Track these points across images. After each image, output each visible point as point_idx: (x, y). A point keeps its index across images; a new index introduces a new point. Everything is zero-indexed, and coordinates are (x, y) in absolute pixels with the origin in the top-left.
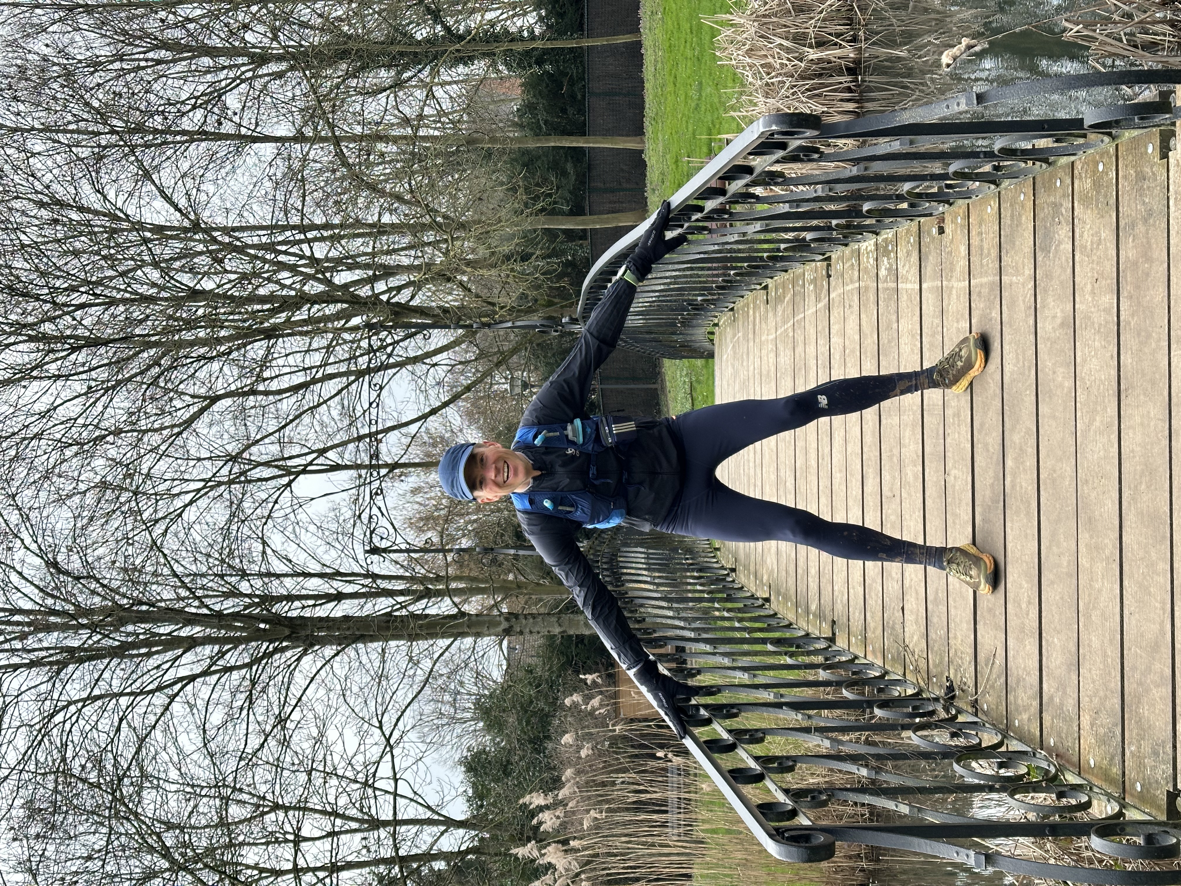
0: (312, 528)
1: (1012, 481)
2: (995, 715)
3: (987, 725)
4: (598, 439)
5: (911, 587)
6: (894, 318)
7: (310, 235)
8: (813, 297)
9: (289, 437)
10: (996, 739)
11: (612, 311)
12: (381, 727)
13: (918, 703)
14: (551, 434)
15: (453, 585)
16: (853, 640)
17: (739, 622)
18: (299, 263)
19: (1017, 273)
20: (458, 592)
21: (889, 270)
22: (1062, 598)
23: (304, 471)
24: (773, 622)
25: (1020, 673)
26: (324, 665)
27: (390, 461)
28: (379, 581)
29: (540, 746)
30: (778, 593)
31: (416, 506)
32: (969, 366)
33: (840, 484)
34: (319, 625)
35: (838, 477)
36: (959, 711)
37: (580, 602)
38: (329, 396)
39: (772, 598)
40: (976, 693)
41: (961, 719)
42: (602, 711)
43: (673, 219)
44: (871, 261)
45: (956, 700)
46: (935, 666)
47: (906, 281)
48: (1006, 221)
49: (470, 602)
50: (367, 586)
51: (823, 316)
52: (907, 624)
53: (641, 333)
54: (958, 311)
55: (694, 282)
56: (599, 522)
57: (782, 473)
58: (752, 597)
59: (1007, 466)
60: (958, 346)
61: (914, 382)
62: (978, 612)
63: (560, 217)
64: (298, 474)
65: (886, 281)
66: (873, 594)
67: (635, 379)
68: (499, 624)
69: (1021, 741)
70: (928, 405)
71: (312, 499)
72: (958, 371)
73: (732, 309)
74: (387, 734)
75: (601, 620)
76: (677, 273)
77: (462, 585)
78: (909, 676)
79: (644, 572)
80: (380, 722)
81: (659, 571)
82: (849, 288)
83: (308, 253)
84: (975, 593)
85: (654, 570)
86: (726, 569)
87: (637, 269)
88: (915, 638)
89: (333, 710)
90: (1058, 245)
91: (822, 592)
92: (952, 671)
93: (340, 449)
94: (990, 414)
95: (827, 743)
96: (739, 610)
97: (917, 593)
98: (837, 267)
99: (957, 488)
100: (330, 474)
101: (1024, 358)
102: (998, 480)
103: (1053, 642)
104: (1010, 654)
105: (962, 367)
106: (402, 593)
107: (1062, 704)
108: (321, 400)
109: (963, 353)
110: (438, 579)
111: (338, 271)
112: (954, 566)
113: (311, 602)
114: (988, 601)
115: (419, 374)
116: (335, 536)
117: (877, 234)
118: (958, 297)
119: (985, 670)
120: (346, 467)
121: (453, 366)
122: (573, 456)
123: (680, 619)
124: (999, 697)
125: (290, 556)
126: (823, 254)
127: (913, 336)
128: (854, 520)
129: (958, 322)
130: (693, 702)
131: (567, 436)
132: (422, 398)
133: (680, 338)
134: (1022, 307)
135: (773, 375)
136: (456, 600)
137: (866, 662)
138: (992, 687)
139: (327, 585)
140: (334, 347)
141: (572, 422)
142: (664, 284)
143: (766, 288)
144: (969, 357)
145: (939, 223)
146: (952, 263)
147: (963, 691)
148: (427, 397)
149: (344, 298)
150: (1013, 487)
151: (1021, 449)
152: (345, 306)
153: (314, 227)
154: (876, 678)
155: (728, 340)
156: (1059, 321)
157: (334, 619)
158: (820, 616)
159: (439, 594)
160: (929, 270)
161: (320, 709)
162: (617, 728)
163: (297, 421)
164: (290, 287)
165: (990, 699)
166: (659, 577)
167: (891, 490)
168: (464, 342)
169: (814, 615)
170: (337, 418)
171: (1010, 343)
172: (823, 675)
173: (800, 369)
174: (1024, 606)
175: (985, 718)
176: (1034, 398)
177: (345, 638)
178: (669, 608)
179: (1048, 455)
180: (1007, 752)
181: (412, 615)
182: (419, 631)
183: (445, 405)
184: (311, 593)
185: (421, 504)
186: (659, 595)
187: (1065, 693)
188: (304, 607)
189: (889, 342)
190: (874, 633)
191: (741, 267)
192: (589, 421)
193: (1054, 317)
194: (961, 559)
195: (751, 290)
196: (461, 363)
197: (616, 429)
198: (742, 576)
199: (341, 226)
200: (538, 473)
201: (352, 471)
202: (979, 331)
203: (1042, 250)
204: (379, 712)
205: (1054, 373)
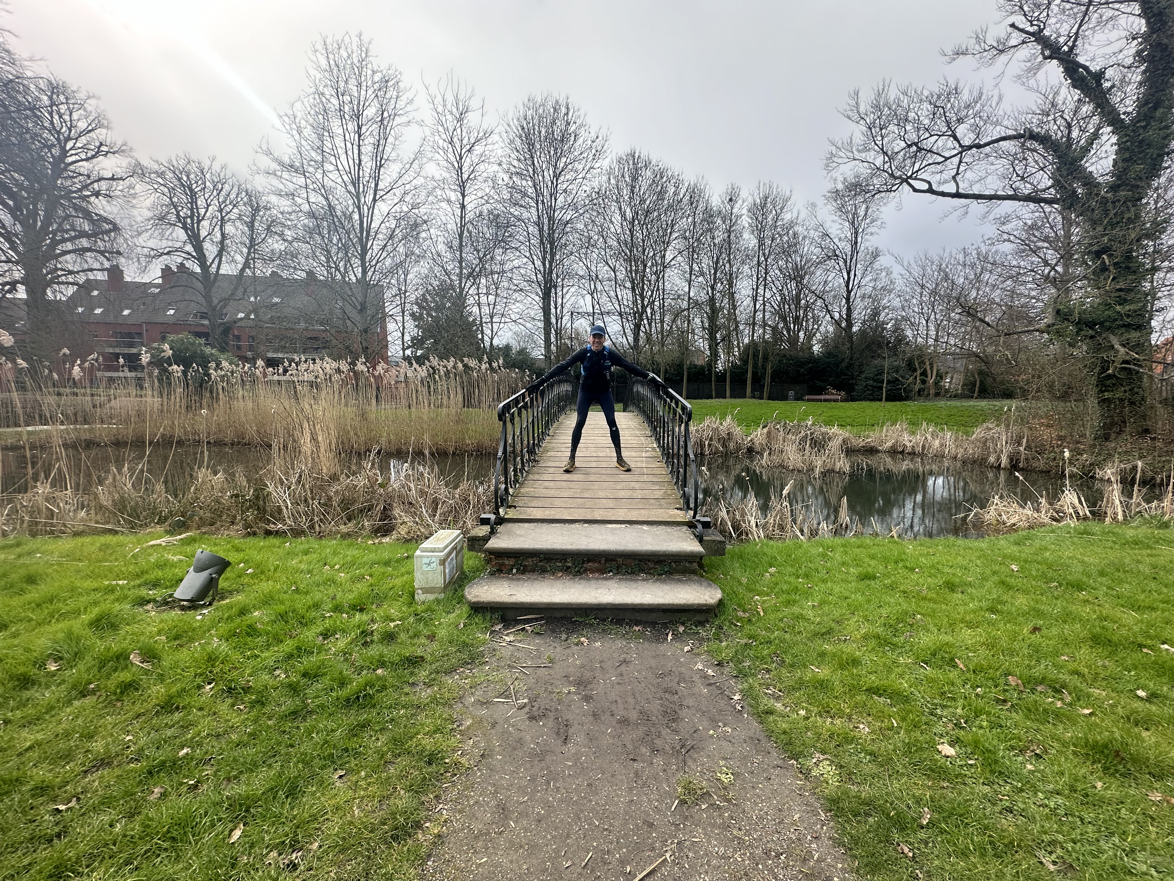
0: (576, 300)
2: (532, 470)
3: (530, 468)
5: (564, 453)
6: (636, 451)
7: (661, 301)
9: (603, 294)
10: (526, 470)
12: (519, 319)
13: (534, 453)
15: (559, 342)
16: (549, 440)
19: (647, 477)
21: (649, 450)
25: (544, 476)
32: (623, 467)
34: (548, 302)
39: (559, 422)
40: (538, 466)
44: (651, 446)
45: (536, 462)
46: (544, 458)
47: (645, 454)
48: (661, 475)
49: (554, 347)
51: (637, 435)
52: (554, 452)
55: (646, 402)
58: (559, 417)
60: (628, 464)
65: (646, 449)
66: (561, 445)
68: (548, 354)
69: (527, 475)
72: (621, 464)
73: (638, 415)
75: (553, 371)
76: (649, 397)
78: (541, 452)
82: (644, 441)
88: (551, 454)
90: (654, 486)
92: (543, 461)
94: (610, 472)
95: (525, 426)
96: (556, 413)
97: (562, 455)
98: (649, 438)
99: (591, 464)
101: (625, 479)
103: (551, 483)
104: (548, 474)
109: (626, 465)
112: (570, 462)
122: (601, 361)
124: (537, 471)
125: (568, 294)
127: (631, 455)
131: (607, 360)
134: (638, 478)
136: (555, 342)
137: (544, 442)
138: (540, 470)
139: (560, 304)
140: (629, 308)
141: (610, 361)
142: (646, 393)
144: (625, 467)
145: (661, 461)
146: (650, 464)
149: (643, 311)
151: (603, 478)
152: (640, 311)
156: (634, 486)
157: (550, 306)
159: (557, 337)
160: (649, 459)
167: (590, 450)
169: (555, 432)
172: (540, 431)
174: (560, 477)
176: (614, 481)
180: (524, 472)
181: (551, 329)
182: (546, 330)
187: (539, 485)
190: (552, 445)
191: (650, 416)
194: (572, 464)
203: (653, 483)
205: (621, 485)
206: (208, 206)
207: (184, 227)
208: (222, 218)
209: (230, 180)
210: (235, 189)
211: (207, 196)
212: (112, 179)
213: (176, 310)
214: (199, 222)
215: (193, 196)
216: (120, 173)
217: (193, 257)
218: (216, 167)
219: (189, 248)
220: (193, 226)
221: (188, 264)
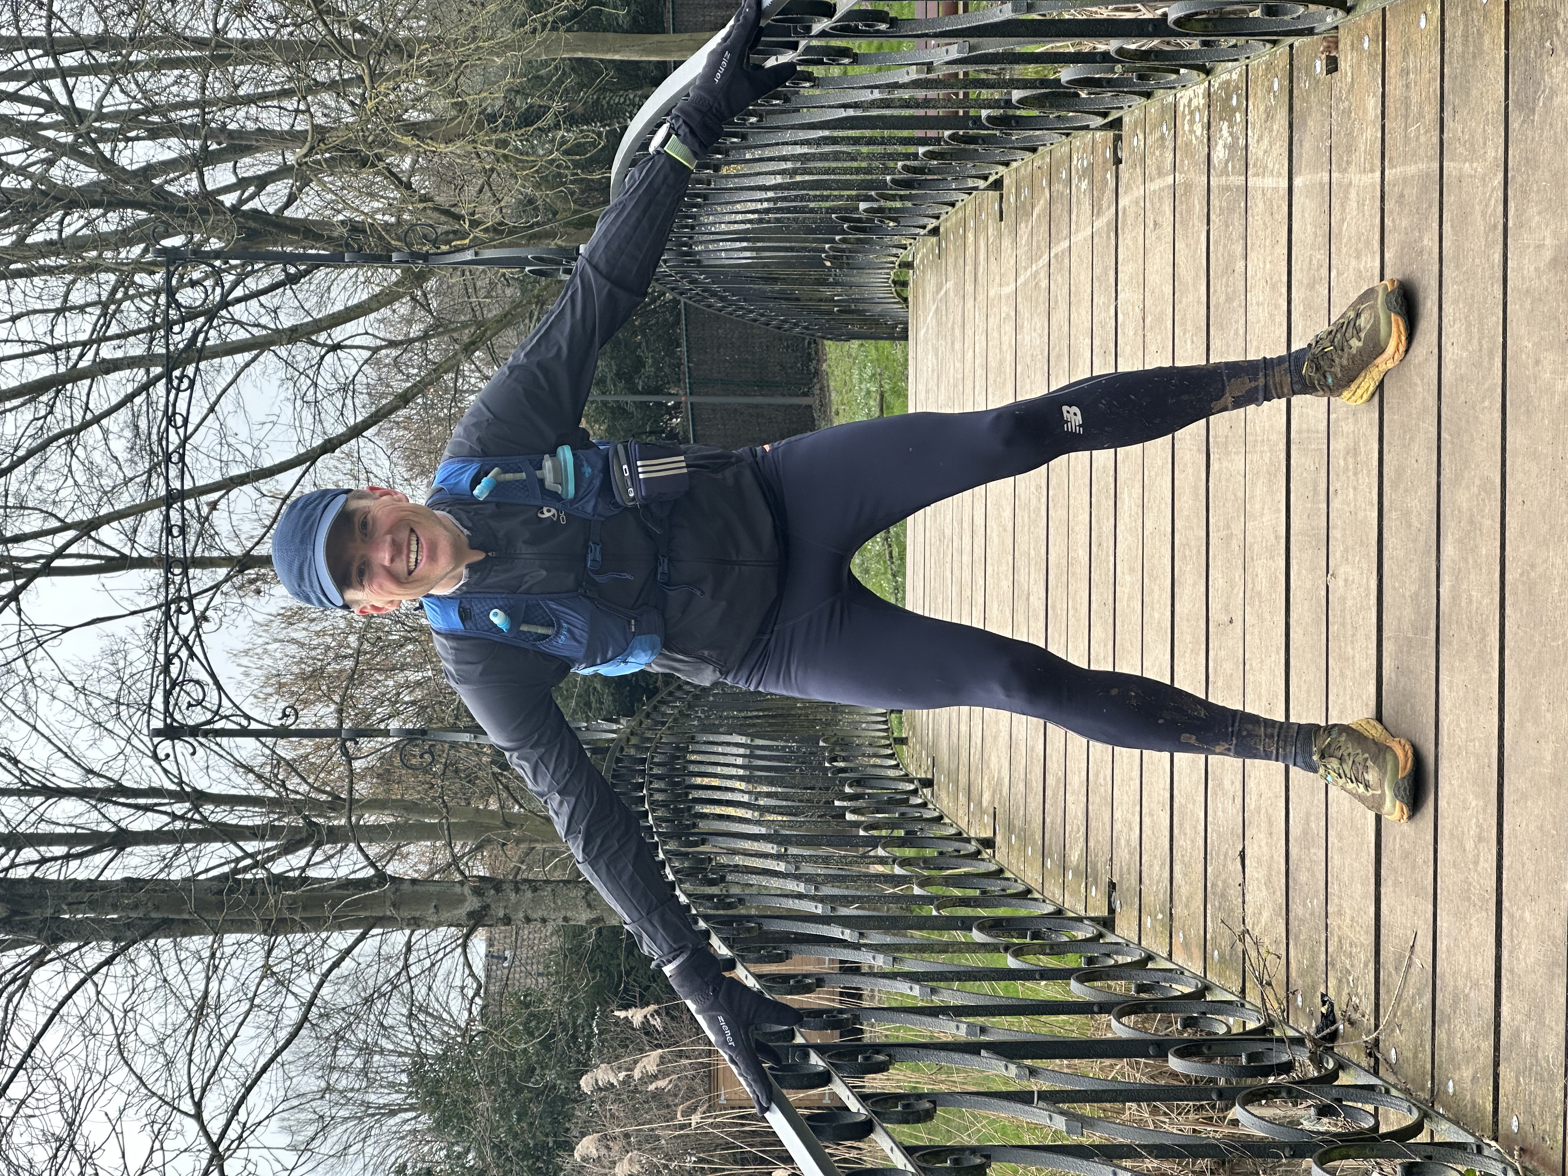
0: (65, 692)
1: (1453, 588)
2: (1410, 1072)
3: (1394, 1092)
4: (607, 487)
5: (1258, 809)
6: (1239, 249)
7: (67, 60)
8: (1086, 207)
9: (17, 494)
10: (1411, 1119)
11: (639, 221)
12: (198, 1116)
13: (1259, 1048)
14: (509, 476)
15: (370, 819)
16: (1147, 922)
17: (921, 885)
18: (44, 120)
19: (1473, 154)
20: (376, 833)
21: (1231, 148)
22: (1541, 828)
23: (47, 570)
24: (995, 887)
25: (1460, 983)
26: (83, 982)
27: (237, 552)
28: (207, 809)
29: (547, 1163)
30: (1010, 828)
31: (292, 649)
32: (1375, 349)
33: (1130, 598)
34: (72, 897)
35: (1128, 582)
36: (1341, 1066)
37: (560, 826)
38: (106, 407)
39: (998, 839)
40: (1377, 1027)
41: (1344, 1079)
42: (661, 1083)
43: (770, 31)
44: (1198, 129)
45: (1340, 1042)
46: (1302, 974)
47: (1263, 172)
48: (1454, 46)
49: (405, 857)
50: (182, 818)
51: (1104, 244)
52: (1250, 887)
53: (753, 280)
54: (1359, 235)
55: (845, 171)
56: (604, 661)
57: (1022, 577)
58: (959, 836)
59: (1443, 557)
60: (1353, 306)
61: (1261, 381)
62: (1384, 860)
63: (610, 36)
64: (32, 575)
65: (1224, 172)
66: (1187, 826)
67: (764, 385)
68: (461, 900)
69: (1457, 1124)
70: (1299, 432)
71: (66, 630)
72: (1353, 358)
73: (935, 231)
74: (215, 1129)
75: (602, 863)
76: (805, 150)
77: (387, 819)
78: (1253, 996)
79: (738, 785)
80: (198, 1105)
81: (771, 782)
82: (1152, 186)
83: (64, 100)
84: (1378, 818)
85: (760, 781)
86: (911, 781)
87: (692, 131)
88: (1265, 916)
89: (97, 1079)
90: (1550, 98)
91: (1093, 824)
92: (1332, 983)
93: (128, 523)
94: (1415, 447)
95: (1060, 1123)
96: (927, 863)
97: (1270, 823)
98: (1133, 141)
99: (1350, 603)
100: (106, 578)
101: (1481, 330)
102: (1427, 586)
103: (1522, 919)
104: (1441, 947)
105: (1360, 351)
106: (255, 833)
107: (1535, 1045)
108: (89, 416)
109: (1362, 321)
110: (335, 804)
111: (128, 140)
112: (1334, 763)
113: (59, 850)
114: (1403, 836)
115: (302, 366)
116: (113, 710)
117: (1208, 72)
118: (1361, 204)
119: (1391, 977)
120: (141, 563)
121: (376, 350)
122: (553, 523)
123: (797, 877)
124: (1420, 1033)
125: (16, 751)
126: (1105, 115)
127: (1274, 287)
128: (1158, 672)
129: (1358, 257)
130: (799, 1040)
131: (542, 481)
132: (307, 417)
133: (838, 294)
134: (1480, 225)
135: (1009, 370)
136: (373, 850)
137: (1169, 965)
138: (1407, 1013)
139: (95, 814)
140: (120, 302)
141: (553, 453)
142: (782, 172)
143: (998, 185)
144: (1375, 329)
145: (1328, 49)
146: (1349, 134)
147: (1352, 1023)
148: (318, 418)
149: (140, 197)
150: (1455, 598)
151: (1471, 522)
152: (142, 215)
153: (77, 42)
154: (1184, 996)
155: (929, 296)
156: (1548, 255)
157: (108, 884)
158: (1087, 874)
159: (334, 835)
160: (1306, 149)
161: (70, 1074)
162: (695, 1119)
163: (32, 462)
164: (21, 171)
165: (1402, 1039)
166: (769, 795)
167: (1226, 608)
168: (398, 297)
169: (1076, 873)
170: (123, 456)
171: (1456, 302)
172: (1077, 991)
173: (1059, 356)
174: (1469, 845)
175: (1392, 1079)
176: (1498, 415)
177: (129, 926)
178: (778, 857)
179: (1522, 534)
180: (1432, 1144)
181: (280, 881)
182: (287, 915)
183: (356, 431)
184: (59, 830)
185: (302, 645)
186: (763, 831)
187: (1541, 1023)
188: (43, 861)
189: (1229, 299)
190: (1187, 906)
191: (938, 140)
192: (590, 452)
193: (1539, 247)
194: (1348, 748)
195: (969, 191)
196: (392, 344)
197: (645, 469)
198: (943, 795)
199: (135, 42)
200: (479, 556)
201: (154, 571)
202: (1399, 277)
203: (1521, 107)
204: (197, 1085)
205: (1537, 362)
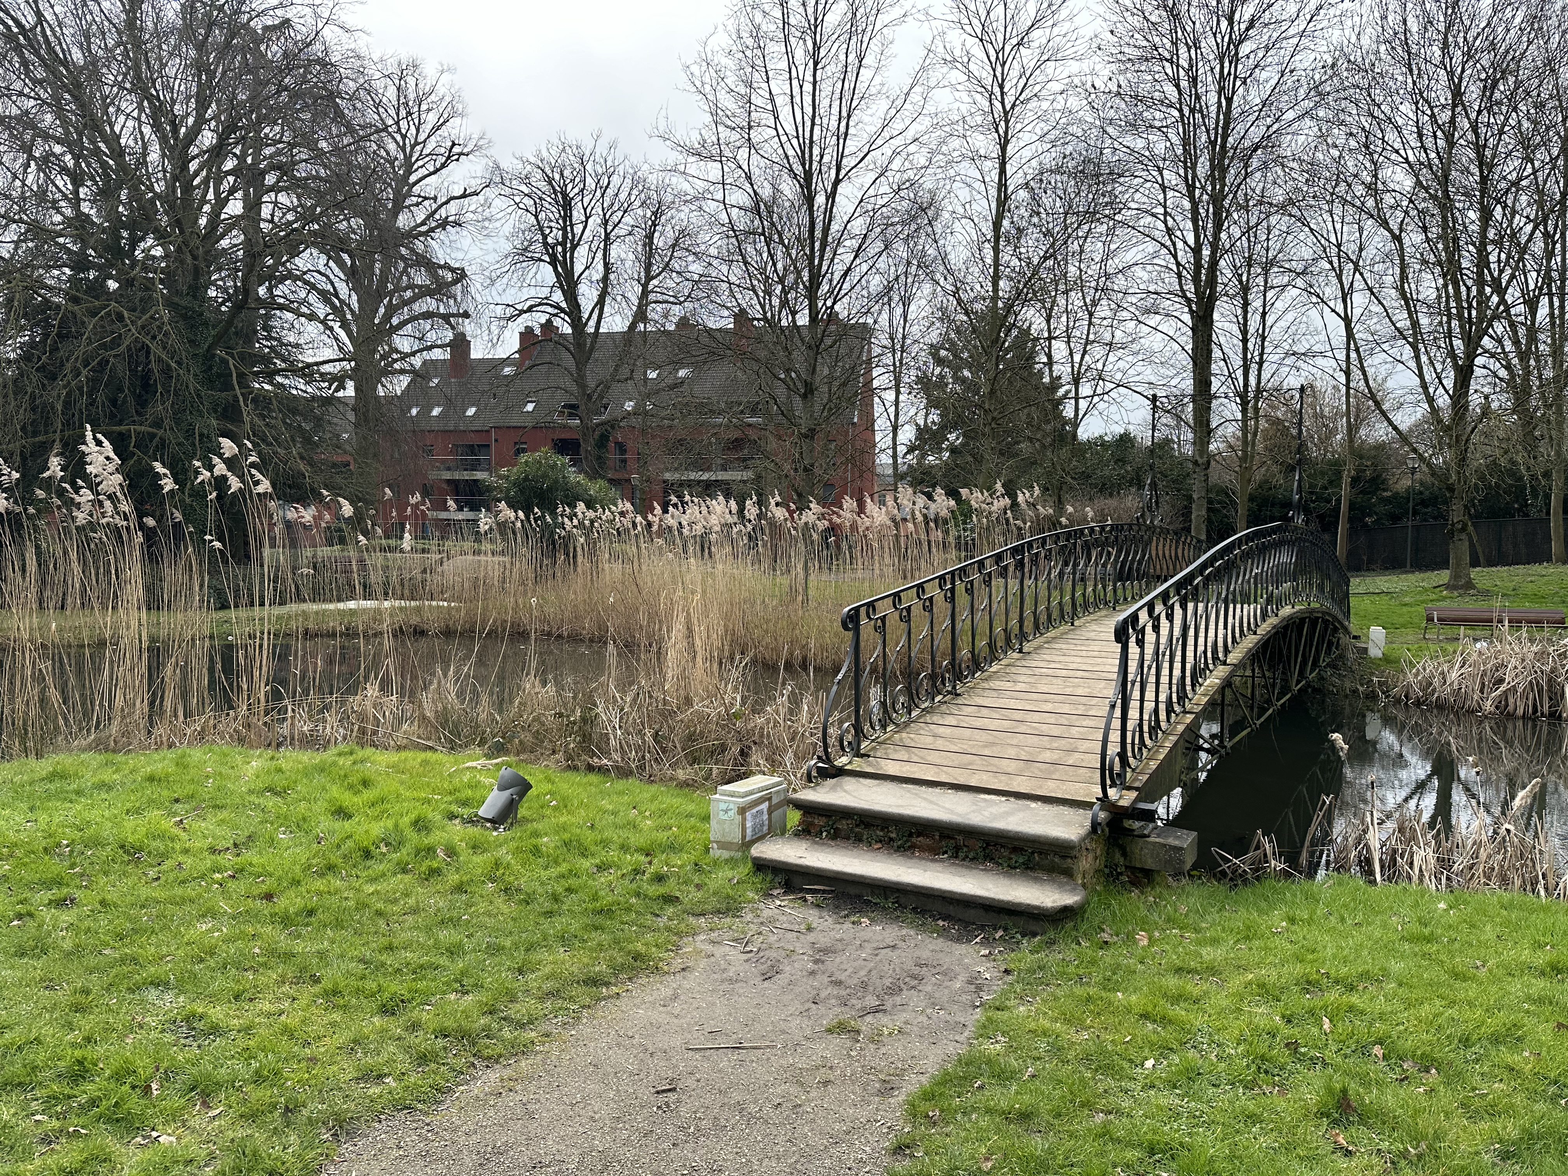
206: (587, 218)
207: (553, 263)
208: (607, 235)
209: (621, 167)
210: (628, 181)
211: (586, 200)
212: (464, 196)
213: (537, 402)
214: (574, 247)
215: (567, 205)
216: (474, 184)
217: (562, 310)
218: (602, 149)
219: (558, 297)
220: (564, 257)
221: (557, 322)
